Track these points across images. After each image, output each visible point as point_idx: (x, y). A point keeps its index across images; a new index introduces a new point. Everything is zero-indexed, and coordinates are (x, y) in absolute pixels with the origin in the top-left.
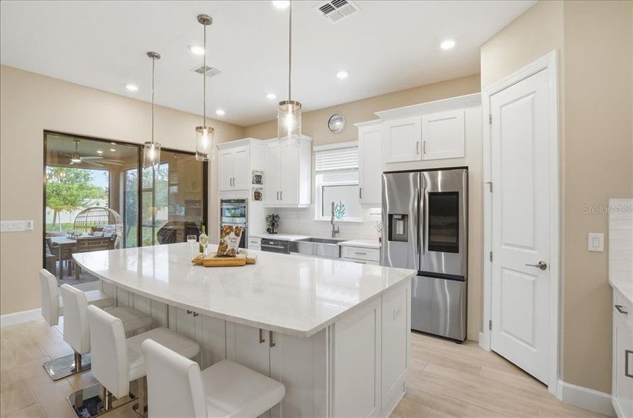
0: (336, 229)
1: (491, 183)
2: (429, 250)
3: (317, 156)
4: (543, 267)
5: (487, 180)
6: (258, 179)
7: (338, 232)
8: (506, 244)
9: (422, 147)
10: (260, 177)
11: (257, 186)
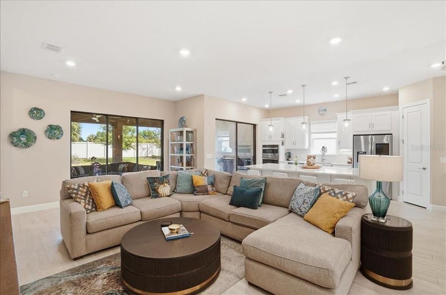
1: (403, 140)
3: (312, 125)
4: (425, 169)
5: (401, 138)
6: (283, 136)
7: (324, 160)
8: (409, 162)
9: (372, 126)
10: (283, 135)
11: (282, 139)
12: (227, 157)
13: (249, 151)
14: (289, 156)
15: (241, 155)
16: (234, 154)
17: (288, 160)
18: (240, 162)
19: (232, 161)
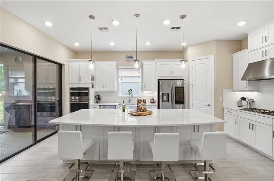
0: (130, 100)
1: (192, 85)
2: (176, 104)
3: (120, 70)
4: (209, 105)
6: (93, 79)
7: (131, 101)
8: (197, 101)
9: (171, 72)
10: (93, 77)
11: (93, 82)
12: (21, 101)
13: (53, 94)
14: (98, 99)
15: (41, 99)
16: (31, 99)
17: (97, 102)
18: (40, 107)
19: (28, 107)
